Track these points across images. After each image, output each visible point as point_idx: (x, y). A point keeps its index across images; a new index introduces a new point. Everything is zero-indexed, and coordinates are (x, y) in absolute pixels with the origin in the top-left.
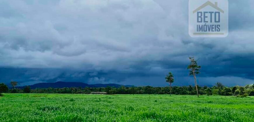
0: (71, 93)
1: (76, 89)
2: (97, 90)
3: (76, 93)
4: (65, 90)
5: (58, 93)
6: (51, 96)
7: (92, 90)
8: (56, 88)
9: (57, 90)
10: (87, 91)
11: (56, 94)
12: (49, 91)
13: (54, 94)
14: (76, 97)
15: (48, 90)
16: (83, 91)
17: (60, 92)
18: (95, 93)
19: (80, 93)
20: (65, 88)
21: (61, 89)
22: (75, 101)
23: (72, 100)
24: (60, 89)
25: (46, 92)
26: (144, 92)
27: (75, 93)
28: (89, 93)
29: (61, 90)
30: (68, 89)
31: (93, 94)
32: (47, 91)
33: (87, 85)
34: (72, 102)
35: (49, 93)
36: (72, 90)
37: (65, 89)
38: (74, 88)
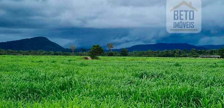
0: (174, 57)
1: (180, 52)
2: (208, 53)
3: (180, 57)
4: (166, 53)
5: (159, 56)
6: (151, 59)
7: (200, 53)
8: (155, 51)
9: (158, 53)
10: (195, 55)
11: (156, 57)
12: (148, 54)
13: (154, 57)
14: (181, 61)
15: (147, 52)
16: (189, 54)
17: (161, 55)
18: (204, 57)
19: (185, 56)
20: (166, 50)
21: (163, 51)
22: (181, 66)
23: (177, 65)
24: (160, 52)
25: (144, 55)
27: (179, 57)
28: (196, 57)
29: (162, 52)
30: (170, 52)
31: (202, 57)
32: (145, 54)
33: (194, 47)
34: (178, 68)
35: (148, 57)
36: (175, 52)
37: (167, 52)
38: (177, 51)
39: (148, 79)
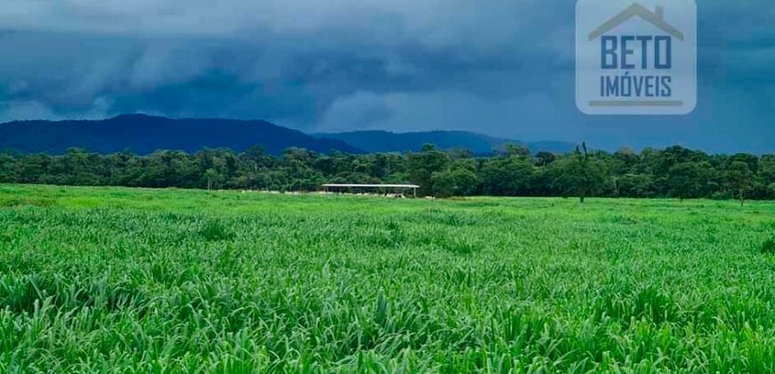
0: (204, 186)
1: (230, 162)
2: (362, 169)
3: (233, 187)
4: (165, 166)
5: (125, 183)
6: (81, 200)
7: (327, 168)
8: (109, 156)
9: (120, 165)
10: (301, 176)
11: (112, 189)
12: (68, 170)
13: (101, 190)
14: (236, 211)
15: (65, 161)
16: (276, 173)
17: (136, 176)
18: (345, 190)
19: (257, 184)
20: (163, 153)
21: (146, 157)
22: (232, 236)
23: (213, 233)
24: (132, 161)
25: (51, 177)
26: (651, 188)
27: (226, 187)
28: (312, 188)
29: (144, 163)
30: (184, 162)
31: (336, 190)
32: (56, 171)
33: (299, 138)
34: (216, 247)
35: (72, 184)
36: (209, 164)
37: (167, 160)
38: (218, 156)
39: (59, 313)
